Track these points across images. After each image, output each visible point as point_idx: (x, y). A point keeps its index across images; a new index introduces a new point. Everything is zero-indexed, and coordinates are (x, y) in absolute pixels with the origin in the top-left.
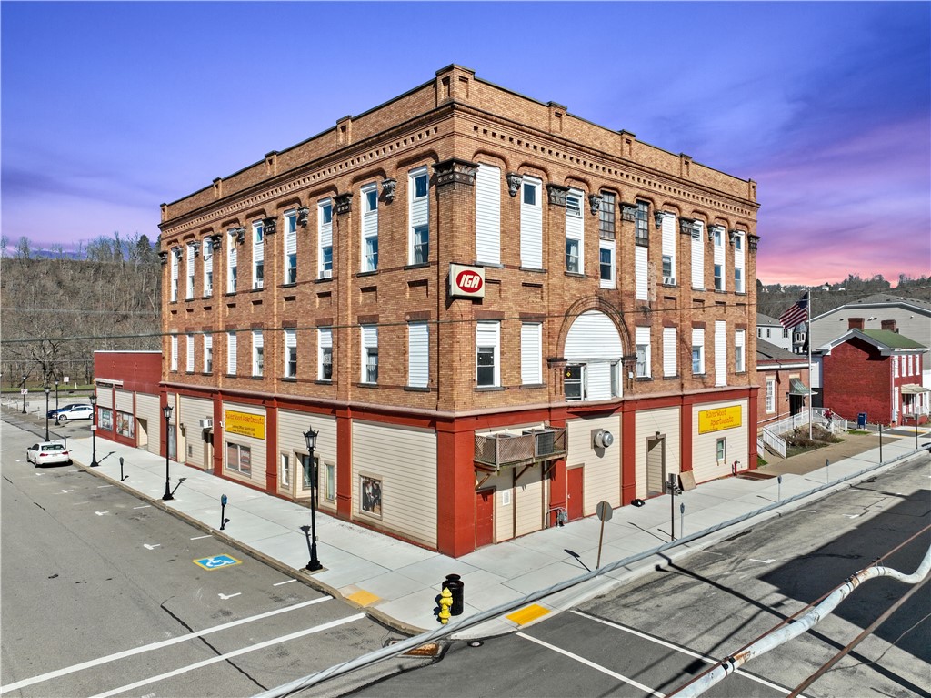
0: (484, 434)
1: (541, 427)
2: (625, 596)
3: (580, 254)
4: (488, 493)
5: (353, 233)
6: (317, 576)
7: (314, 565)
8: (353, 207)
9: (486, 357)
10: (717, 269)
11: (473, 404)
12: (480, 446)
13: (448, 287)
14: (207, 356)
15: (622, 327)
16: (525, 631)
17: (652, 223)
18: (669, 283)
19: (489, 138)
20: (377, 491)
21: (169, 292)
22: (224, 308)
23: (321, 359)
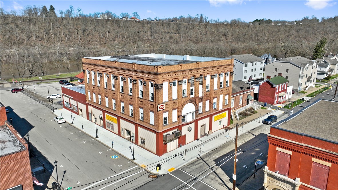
0: (165, 134)
1: (176, 130)
2: (188, 165)
3: (186, 92)
4: (166, 144)
5: (137, 88)
6: (135, 161)
7: (134, 159)
8: (137, 83)
9: (165, 119)
10: (221, 83)
11: (163, 129)
12: (164, 136)
13: (158, 109)
14: (99, 100)
15: (195, 105)
16: (171, 173)
17: (204, 79)
18: (208, 91)
19: (166, 77)
20: (144, 141)
21: (87, 81)
22: (104, 91)
23: (130, 111)
